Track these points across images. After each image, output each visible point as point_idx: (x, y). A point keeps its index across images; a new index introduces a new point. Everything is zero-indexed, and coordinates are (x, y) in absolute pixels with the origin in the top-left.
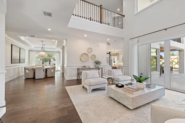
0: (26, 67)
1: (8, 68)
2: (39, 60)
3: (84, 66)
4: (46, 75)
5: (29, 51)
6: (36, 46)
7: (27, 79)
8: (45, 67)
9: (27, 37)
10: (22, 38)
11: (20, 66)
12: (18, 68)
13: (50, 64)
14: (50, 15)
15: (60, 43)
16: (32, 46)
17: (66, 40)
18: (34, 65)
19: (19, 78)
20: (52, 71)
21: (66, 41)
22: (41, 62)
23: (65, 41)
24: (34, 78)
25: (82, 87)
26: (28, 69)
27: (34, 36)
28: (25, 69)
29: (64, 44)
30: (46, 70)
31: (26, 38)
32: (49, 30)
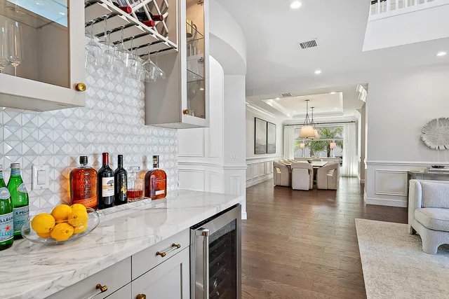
0: (277, 162)
1: (250, 162)
2: (302, 145)
3: (436, 167)
4: (315, 183)
5: (284, 126)
6: (295, 113)
7: (278, 187)
8: (314, 164)
9: (278, 99)
10: (270, 102)
11: (267, 160)
12: (265, 163)
13: (329, 156)
14: (313, 44)
15: (351, 97)
16: (288, 115)
17: (366, 87)
18: (292, 158)
19: (265, 182)
20: (331, 174)
21: (367, 89)
22: (308, 151)
23: (362, 90)
24: (290, 187)
25: (409, 231)
26: (279, 167)
27: (289, 95)
28: (276, 166)
29: (363, 98)
30: (315, 171)
31: (277, 101)
32: (318, 72)
